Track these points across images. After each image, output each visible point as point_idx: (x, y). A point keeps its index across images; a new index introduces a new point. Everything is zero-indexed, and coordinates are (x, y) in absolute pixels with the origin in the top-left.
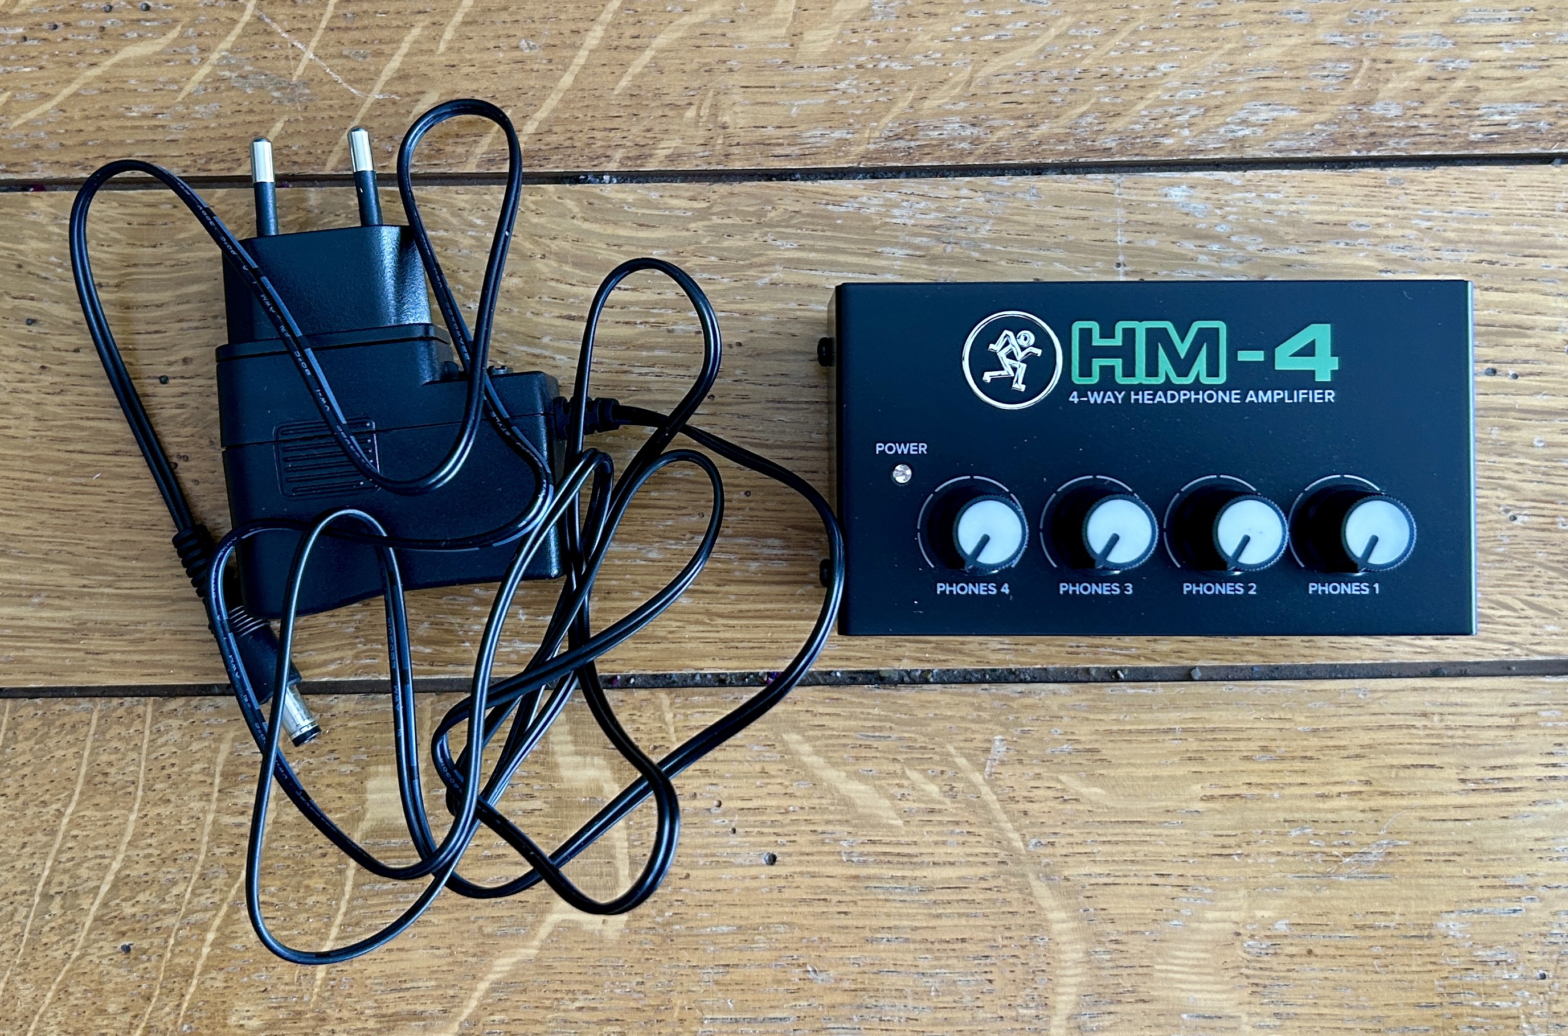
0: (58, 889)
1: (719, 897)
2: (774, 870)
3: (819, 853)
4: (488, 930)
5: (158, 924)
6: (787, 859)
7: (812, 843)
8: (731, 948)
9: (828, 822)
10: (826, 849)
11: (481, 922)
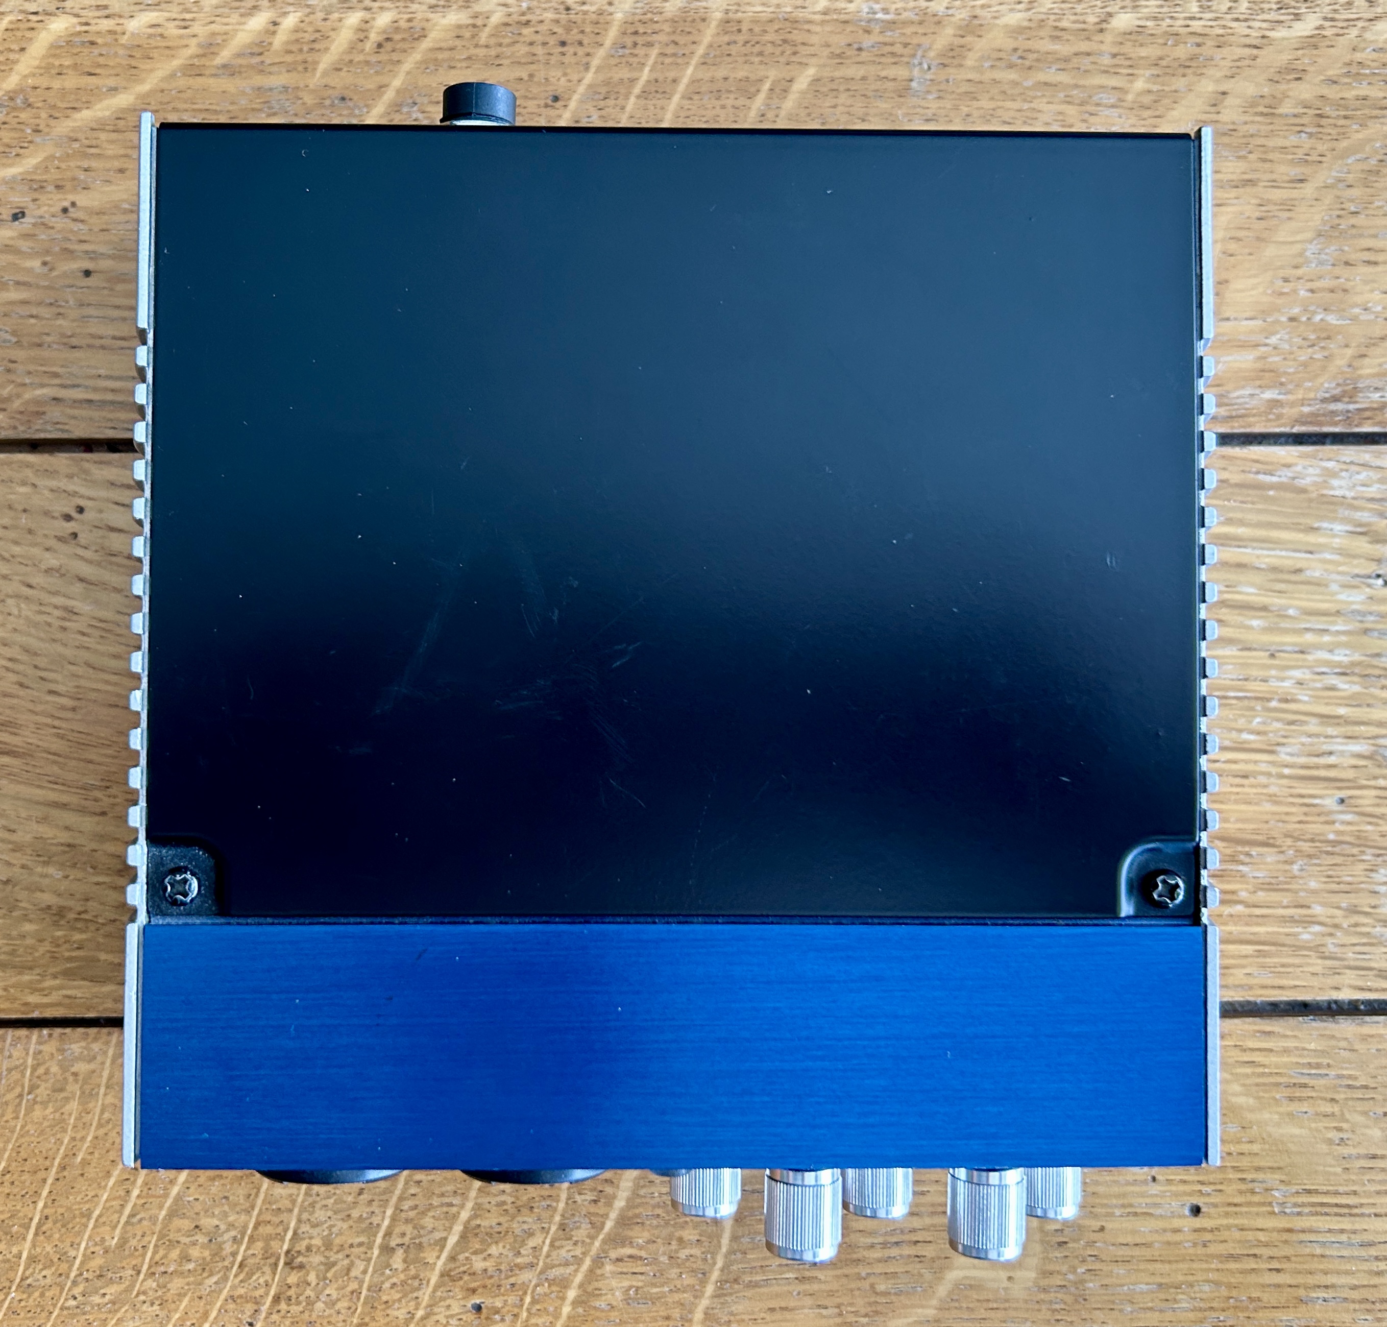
0: (399, 1241)
1: (1136, 1252)
2: (1198, 1222)
3: (1249, 1204)
4: (881, 1287)
5: (512, 1280)
6: (1212, 1211)
7: (1241, 1192)
8: (1151, 1309)
9: (1258, 1169)
10: (1256, 1199)
11: (872, 1280)
